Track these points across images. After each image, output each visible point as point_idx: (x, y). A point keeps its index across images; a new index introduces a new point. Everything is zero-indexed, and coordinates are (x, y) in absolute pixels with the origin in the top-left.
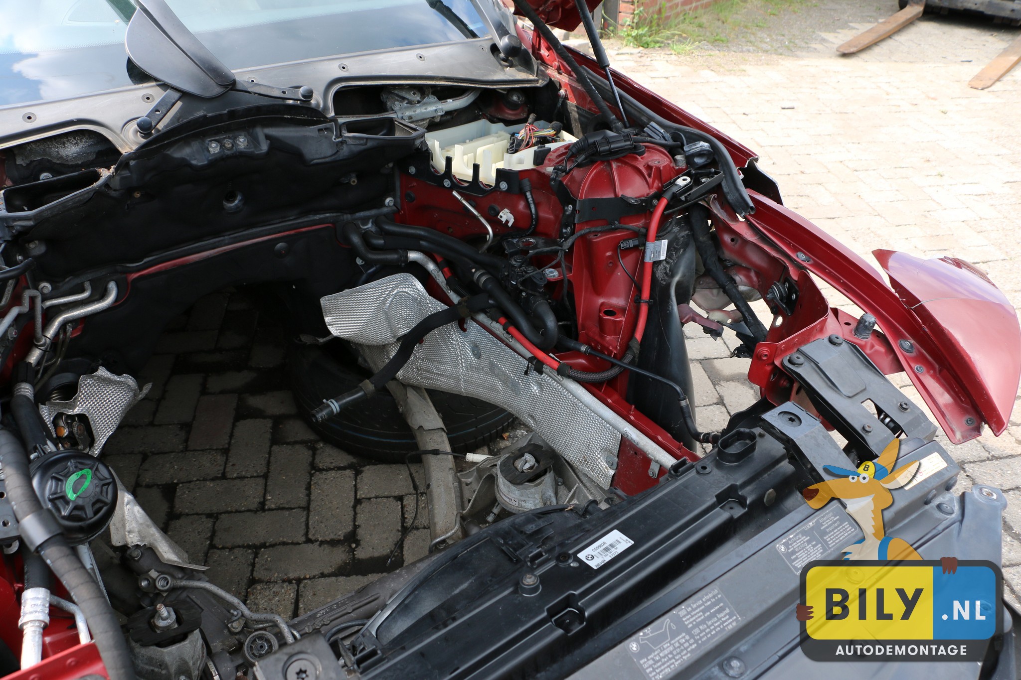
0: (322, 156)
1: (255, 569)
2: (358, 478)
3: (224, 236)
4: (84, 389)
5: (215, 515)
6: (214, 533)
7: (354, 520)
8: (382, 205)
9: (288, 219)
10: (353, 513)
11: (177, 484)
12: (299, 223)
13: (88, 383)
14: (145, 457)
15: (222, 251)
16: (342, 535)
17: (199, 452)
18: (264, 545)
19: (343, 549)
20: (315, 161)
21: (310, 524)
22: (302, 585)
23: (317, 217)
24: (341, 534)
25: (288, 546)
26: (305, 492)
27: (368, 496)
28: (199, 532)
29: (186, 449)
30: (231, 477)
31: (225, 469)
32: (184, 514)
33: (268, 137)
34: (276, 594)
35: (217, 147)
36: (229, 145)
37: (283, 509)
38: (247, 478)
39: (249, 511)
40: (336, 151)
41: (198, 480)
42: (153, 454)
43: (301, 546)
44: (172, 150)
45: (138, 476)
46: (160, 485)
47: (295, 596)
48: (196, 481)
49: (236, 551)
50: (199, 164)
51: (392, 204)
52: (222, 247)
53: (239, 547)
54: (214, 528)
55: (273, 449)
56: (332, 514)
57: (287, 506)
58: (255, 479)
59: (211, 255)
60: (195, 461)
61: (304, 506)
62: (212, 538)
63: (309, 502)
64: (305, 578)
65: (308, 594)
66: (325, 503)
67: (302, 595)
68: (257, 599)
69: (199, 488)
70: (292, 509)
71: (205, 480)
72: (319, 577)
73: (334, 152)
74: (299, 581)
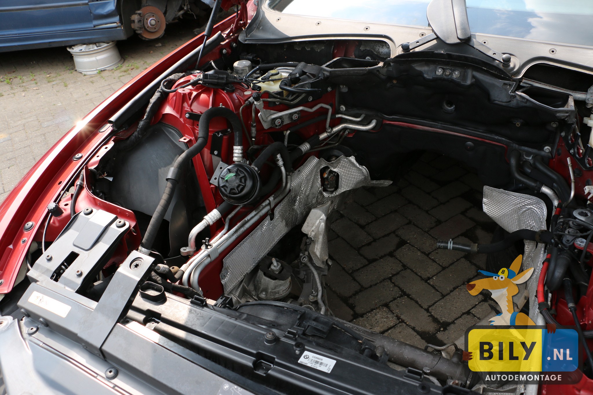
0: (500, 100)
1: (394, 301)
2: (481, 303)
3: (439, 123)
4: (342, 162)
5: (406, 267)
6: (398, 273)
7: (456, 319)
8: (542, 149)
9: (478, 130)
10: (459, 315)
11: (408, 243)
12: (484, 136)
13: (345, 160)
14: (410, 223)
15: (436, 131)
16: (443, 321)
17: (431, 237)
18: (408, 296)
19: (436, 326)
20: (496, 102)
21: (437, 304)
22: (400, 324)
23: (496, 137)
24: (443, 319)
25: (417, 305)
26: (452, 288)
27: (475, 315)
28: (392, 269)
29: (427, 232)
30: (431, 257)
31: (432, 252)
32: (395, 257)
33: (474, 77)
34: (387, 318)
35: (441, 71)
36: (447, 73)
37: (434, 288)
38: (436, 263)
39: (421, 277)
40: (509, 100)
41: (417, 248)
42: (414, 224)
43: (422, 309)
44: (415, 65)
45: (398, 229)
46: (401, 239)
47: (393, 326)
48: (416, 248)
49: (396, 288)
50: (427, 77)
51: (547, 151)
52: (435, 128)
53: (399, 287)
54: (399, 272)
55: (461, 259)
56: (450, 308)
57: (437, 288)
58: (439, 266)
59: (429, 130)
60: (425, 239)
61: (444, 294)
62: (394, 275)
63: (448, 294)
64: (405, 323)
65: (398, 330)
66: (453, 301)
67: (395, 328)
68: (379, 313)
69: (413, 252)
70: (438, 291)
71: (419, 250)
72: (412, 328)
73: (508, 100)
74: (403, 321)
